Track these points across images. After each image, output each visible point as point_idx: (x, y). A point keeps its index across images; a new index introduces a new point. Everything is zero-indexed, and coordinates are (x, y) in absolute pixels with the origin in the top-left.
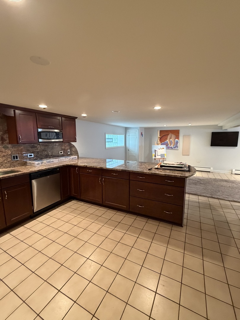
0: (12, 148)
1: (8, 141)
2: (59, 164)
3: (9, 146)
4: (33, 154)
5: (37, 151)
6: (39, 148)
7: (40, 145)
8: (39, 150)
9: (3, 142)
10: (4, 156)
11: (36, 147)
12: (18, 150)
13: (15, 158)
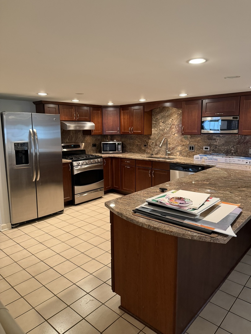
0: (191, 138)
3: (189, 136)
4: (209, 147)
5: (215, 144)
6: (219, 140)
8: (217, 143)
10: (184, 145)
11: (215, 139)
12: (195, 141)
13: (192, 148)
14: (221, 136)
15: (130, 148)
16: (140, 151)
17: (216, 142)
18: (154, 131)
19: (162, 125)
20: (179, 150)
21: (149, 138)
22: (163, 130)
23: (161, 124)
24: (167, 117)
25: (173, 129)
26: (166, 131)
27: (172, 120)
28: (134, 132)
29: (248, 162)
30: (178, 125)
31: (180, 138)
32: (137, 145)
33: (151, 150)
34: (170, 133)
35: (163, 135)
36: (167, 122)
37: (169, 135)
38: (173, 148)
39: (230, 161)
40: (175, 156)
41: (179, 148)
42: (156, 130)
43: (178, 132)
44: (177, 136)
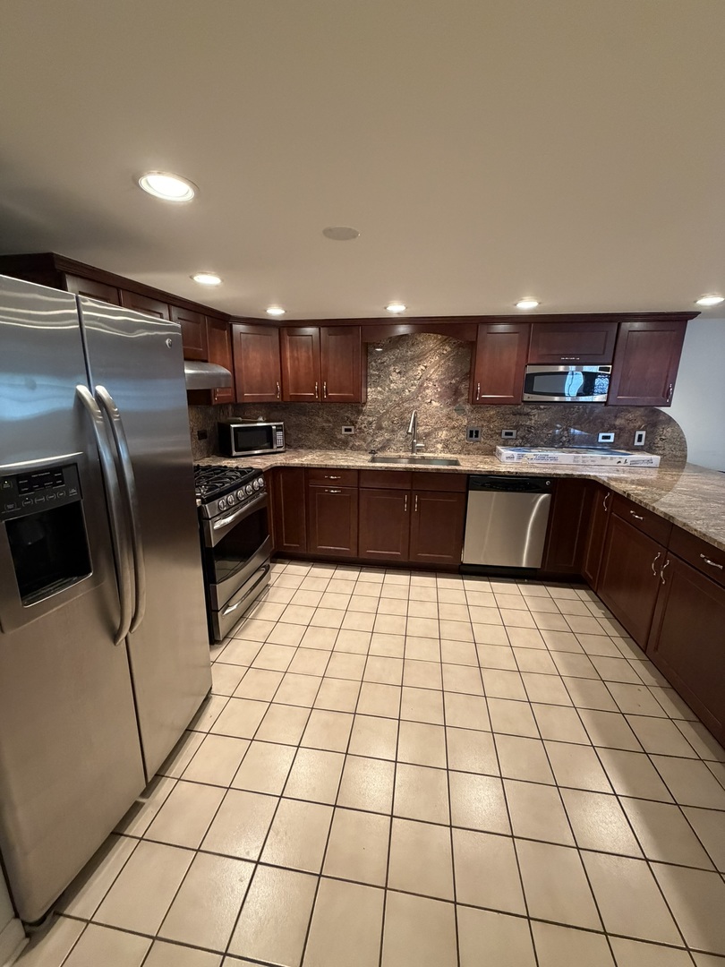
0: (472, 412)
1: (466, 397)
2: (573, 469)
3: (468, 407)
4: (514, 432)
5: (528, 423)
6: (537, 416)
7: (541, 409)
8: (533, 421)
9: (457, 399)
10: (454, 428)
11: (528, 414)
12: (482, 419)
13: (473, 434)
14: (542, 407)
15: (300, 436)
16: (330, 443)
17: (531, 420)
18: (372, 393)
19: (396, 380)
20: (443, 437)
21: (360, 412)
22: (398, 392)
23: (394, 377)
24: (411, 359)
25: (427, 391)
26: (407, 394)
27: (424, 368)
28: (329, 397)
29: (623, 461)
30: (440, 381)
31: (445, 411)
32: (323, 429)
33: (364, 440)
34: (420, 398)
35: (398, 405)
36: (411, 373)
37: (417, 404)
38: (427, 435)
39: (583, 461)
40: (431, 452)
41: (443, 434)
42: (380, 392)
43: (441, 397)
44: (437, 407)
